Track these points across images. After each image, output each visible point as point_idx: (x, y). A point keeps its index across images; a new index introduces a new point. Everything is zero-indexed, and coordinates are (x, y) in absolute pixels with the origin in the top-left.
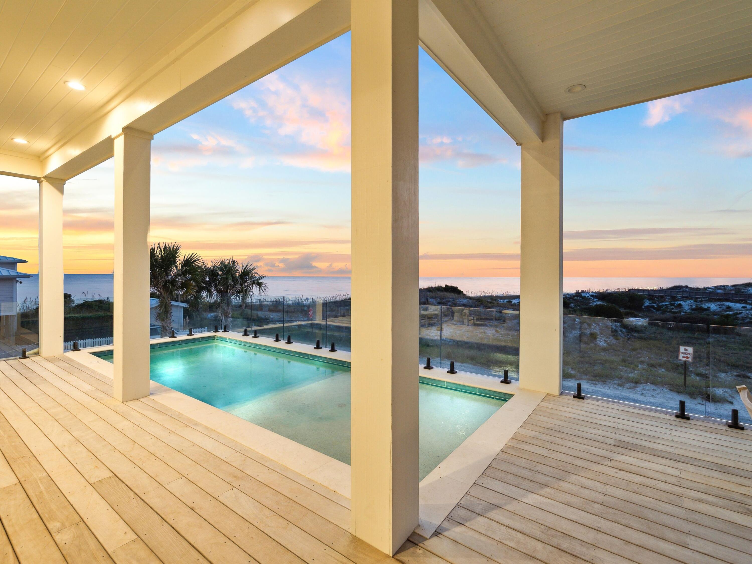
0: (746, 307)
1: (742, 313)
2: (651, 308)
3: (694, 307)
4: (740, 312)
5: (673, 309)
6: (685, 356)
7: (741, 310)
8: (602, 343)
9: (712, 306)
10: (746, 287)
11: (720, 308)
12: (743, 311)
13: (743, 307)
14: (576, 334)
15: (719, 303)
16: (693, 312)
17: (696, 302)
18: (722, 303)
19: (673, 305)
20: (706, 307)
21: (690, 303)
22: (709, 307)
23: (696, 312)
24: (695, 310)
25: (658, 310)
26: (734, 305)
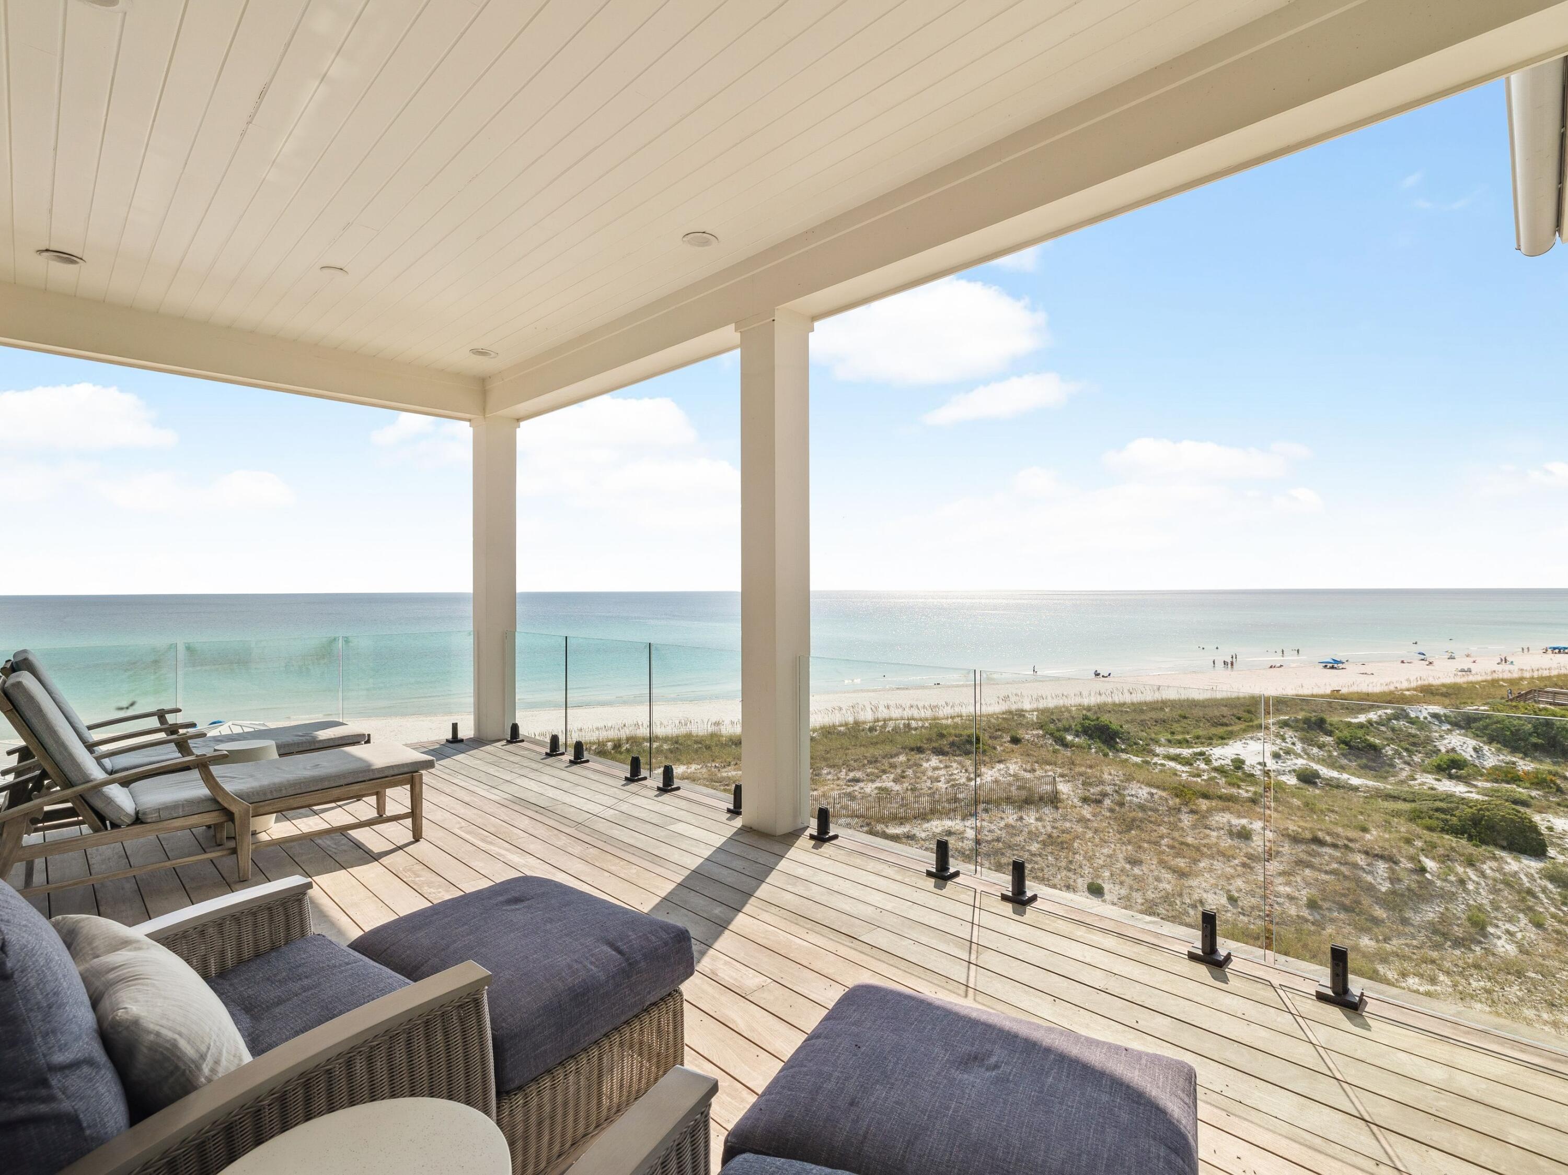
14: (1431, 915)
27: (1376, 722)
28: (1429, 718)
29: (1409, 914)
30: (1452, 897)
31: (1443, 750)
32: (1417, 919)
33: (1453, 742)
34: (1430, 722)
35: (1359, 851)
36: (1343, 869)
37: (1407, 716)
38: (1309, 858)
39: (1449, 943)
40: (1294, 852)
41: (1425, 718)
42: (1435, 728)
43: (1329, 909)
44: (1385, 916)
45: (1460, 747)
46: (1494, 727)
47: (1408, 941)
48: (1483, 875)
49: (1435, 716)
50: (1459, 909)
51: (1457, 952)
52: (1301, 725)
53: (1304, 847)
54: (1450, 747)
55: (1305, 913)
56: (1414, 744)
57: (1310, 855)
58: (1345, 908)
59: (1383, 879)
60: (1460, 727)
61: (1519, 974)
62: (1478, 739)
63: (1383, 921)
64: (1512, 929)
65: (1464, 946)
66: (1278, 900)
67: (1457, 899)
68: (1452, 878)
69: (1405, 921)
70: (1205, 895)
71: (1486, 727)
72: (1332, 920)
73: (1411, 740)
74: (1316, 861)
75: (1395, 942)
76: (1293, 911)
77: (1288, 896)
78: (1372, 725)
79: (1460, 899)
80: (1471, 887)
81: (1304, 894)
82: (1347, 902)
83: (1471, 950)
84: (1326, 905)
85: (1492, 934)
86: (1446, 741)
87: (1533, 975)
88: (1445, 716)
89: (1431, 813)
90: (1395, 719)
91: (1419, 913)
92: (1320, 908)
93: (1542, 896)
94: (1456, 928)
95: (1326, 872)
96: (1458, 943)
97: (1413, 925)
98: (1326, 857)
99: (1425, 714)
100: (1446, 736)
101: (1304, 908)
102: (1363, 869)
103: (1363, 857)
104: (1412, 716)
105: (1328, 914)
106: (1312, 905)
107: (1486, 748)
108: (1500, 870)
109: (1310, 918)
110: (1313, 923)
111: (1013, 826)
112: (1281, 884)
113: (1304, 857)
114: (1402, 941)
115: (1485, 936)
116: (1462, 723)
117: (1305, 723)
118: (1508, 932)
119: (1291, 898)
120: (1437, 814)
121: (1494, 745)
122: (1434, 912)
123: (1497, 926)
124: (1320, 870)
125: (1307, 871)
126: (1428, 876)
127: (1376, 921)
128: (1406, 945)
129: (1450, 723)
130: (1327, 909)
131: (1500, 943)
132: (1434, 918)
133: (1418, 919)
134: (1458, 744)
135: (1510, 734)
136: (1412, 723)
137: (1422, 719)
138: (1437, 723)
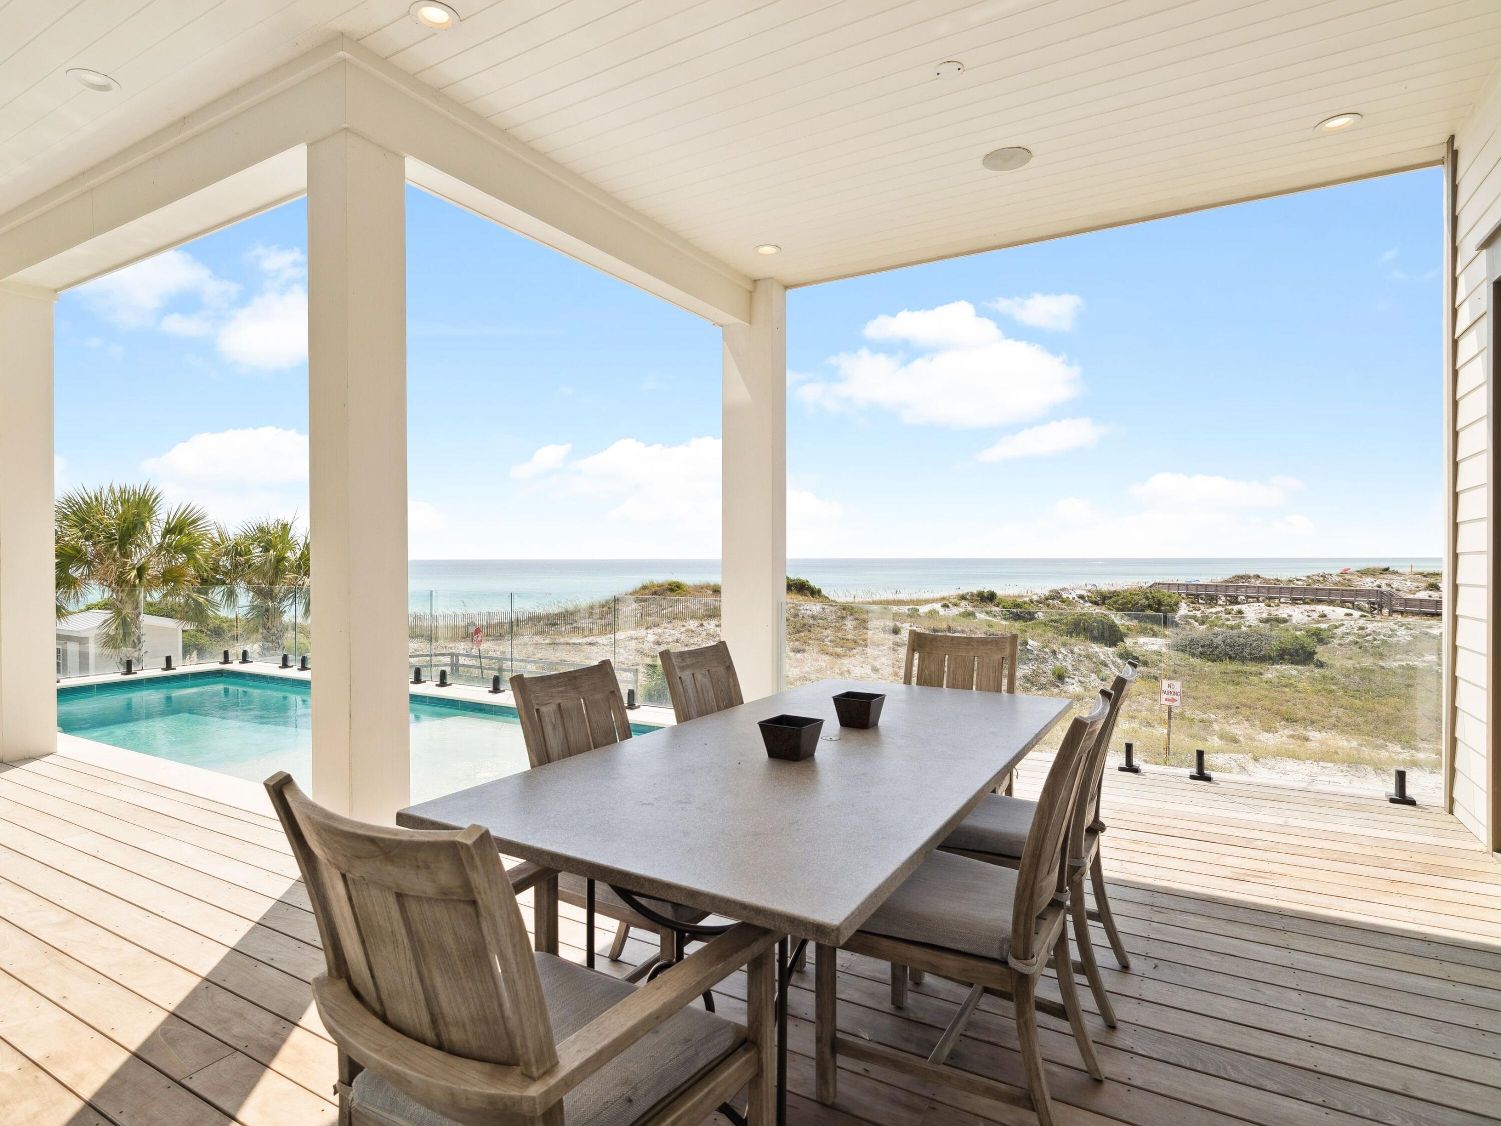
0: (1351, 615)
1: (1343, 625)
2: (1190, 620)
3: (1265, 615)
4: (1340, 623)
5: (1228, 620)
6: (1170, 697)
7: (1342, 620)
8: (1074, 686)
9: (1294, 614)
10: (1361, 577)
11: (1309, 616)
12: (1345, 622)
13: (1347, 615)
14: (1027, 671)
15: (1307, 607)
16: (1262, 625)
17: (1269, 606)
18: (1312, 607)
19: (1230, 613)
20: (1285, 616)
21: (1258, 608)
22: (1290, 616)
23: (1268, 625)
24: (1267, 621)
25: (1202, 623)
26: (1333, 611)
27: (1036, 601)
28: (1077, 598)
30: (1044, 661)
34: (1077, 601)
41: (1074, 599)
42: (1079, 605)
46: (1121, 602)
48: (1072, 652)
49: (1081, 597)
50: (1047, 668)
52: (975, 598)
64: (1084, 680)
65: (1045, 688)
67: (1047, 662)
68: (1047, 650)
70: (853, 668)
71: (1115, 602)
78: (1032, 603)
79: (1050, 662)
80: (1060, 656)
85: (1068, 682)
88: (1088, 597)
90: (1052, 599)
93: (1111, 665)
94: (1042, 678)
96: (1041, 686)
99: (1074, 595)
104: (1064, 597)
108: (1085, 651)
111: (693, 631)
115: (1062, 683)
116: (1099, 602)
117: (978, 596)
118: (1080, 682)
122: (1028, 668)
123: (1073, 679)
126: (1028, 647)
129: (1091, 602)
135: (1130, 606)
136: (1063, 602)
137: (1071, 599)
138: (1082, 602)
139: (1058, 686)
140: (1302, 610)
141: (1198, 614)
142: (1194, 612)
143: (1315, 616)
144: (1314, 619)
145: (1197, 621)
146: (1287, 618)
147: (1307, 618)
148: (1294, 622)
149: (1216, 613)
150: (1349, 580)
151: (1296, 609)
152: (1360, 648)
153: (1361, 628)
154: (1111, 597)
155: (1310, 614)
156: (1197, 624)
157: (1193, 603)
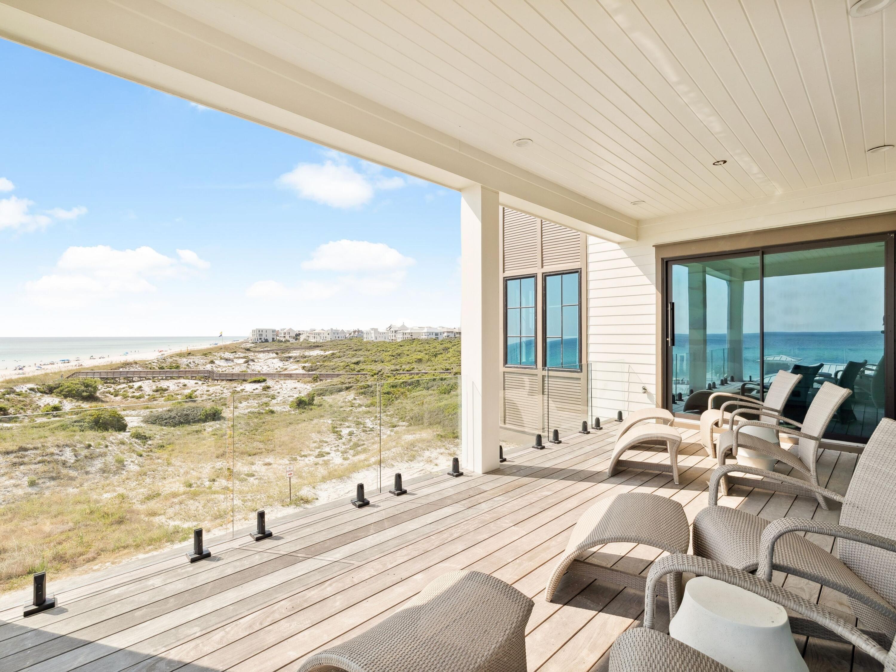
0: (198, 384)
1: (197, 389)
2: (107, 394)
3: (154, 388)
4: (195, 389)
7: (196, 387)
9: (170, 385)
13: (196, 383)
14: (100, 465)
15: (176, 381)
16: (155, 393)
17: (155, 382)
18: (178, 381)
19: (132, 388)
20: (165, 387)
21: (148, 383)
22: (168, 387)
23: (159, 393)
24: (157, 391)
25: (116, 396)
26: (189, 382)
28: (28, 391)
29: (89, 469)
31: (42, 406)
32: (92, 470)
33: (47, 400)
34: (29, 393)
35: (52, 446)
36: (46, 458)
37: (14, 392)
38: (21, 460)
39: (111, 475)
40: (8, 460)
41: (26, 391)
42: (33, 396)
43: (44, 483)
44: (76, 474)
45: (51, 403)
46: (66, 390)
47: (93, 481)
48: (112, 442)
49: (32, 389)
50: (110, 459)
51: (116, 477)
53: (14, 455)
54: (46, 403)
55: (30, 490)
56: (25, 405)
57: (21, 458)
58: (53, 478)
59: (71, 456)
60: (47, 393)
61: (145, 474)
62: (59, 397)
63: (77, 477)
64: (133, 460)
65: (119, 474)
66: (8, 489)
69: (87, 473)
71: (62, 391)
72: (48, 488)
73: (23, 403)
74: (26, 460)
75: (86, 484)
76: (20, 492)
77: (14, 485)
79: (109, 454)
81: (25, 481)
82: (54, 475)
83: (121, 474)
84: (40, 481)
85: (127, 464)
86: (43, 401)
87: (150, 473)
88: (38, 389)
89: (72, 424)
90: (8, 394)
91: (94, 466)
92: (38, 484)
93: (136, 445)
94: (112, 467)
95: (36, 464)
96: (115, 473)
97: (92, 473)
98: (32, 456)
99: (25, 389)
100: (42, 398)
101: (27, 488)
102: (58, 454)
103: (56, 448)
104: (18, 391)
105: (44, 486)
106: (32, 484)
107: (65, 401)
108: (117, 439)
109: (33, 491)
110: (36, 494)
112: (6, 480)
113: (16, 460)
114: (89, 483)
115: (125, 466)
116: (47, 391)
118: (132, 462)
119: (16, 486)
120: (75, 424)
121: (68, 399)
122: (101, 463)
123: (127, 461)
124: (30, 464)
125: (22, 467)
127: (72, 479)
128: (93, 483)
129: (41, 392)
130: (42, 483)
131: (131, 466)
132: (101, 466)
133: (94, 469)
134: (50, 401)
135: (74, 392)
136: (19, 395)
137: (24, 392)
138: (33, 393)
139: (124, 469)
140: (174, 383)
141: (112, 390)
142: (108, 389)
143: (181, 385)
144: (181, 388)
145: (112, 394)
146: (167, 388)
147: (177, 387)
148: (171, 390)
149: (123, 388)
150: (176, 361)
151: (171, 383)
152: (213, 401)
153: (208, 391)
154: (58, 387)
155: (178, 384)
156: (112, 396)
157: (105, 383)
